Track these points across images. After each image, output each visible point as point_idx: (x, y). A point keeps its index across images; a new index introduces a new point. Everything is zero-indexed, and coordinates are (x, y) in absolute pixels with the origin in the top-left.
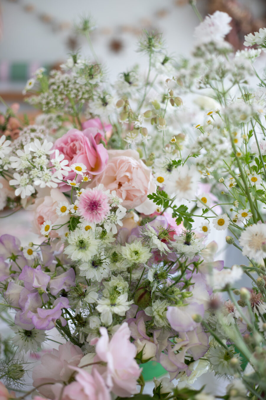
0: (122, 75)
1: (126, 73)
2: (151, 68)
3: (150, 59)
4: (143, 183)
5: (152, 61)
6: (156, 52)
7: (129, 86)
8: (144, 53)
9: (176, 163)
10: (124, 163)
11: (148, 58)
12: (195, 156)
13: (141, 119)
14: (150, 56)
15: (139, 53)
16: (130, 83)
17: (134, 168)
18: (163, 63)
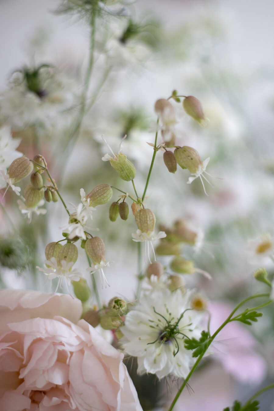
0: (21, 76)
1: (31, 69)
2: (96, 54)
3: (93, 33)
4: (100, 395)
5: (98, 37)
6: (110, 14)
7: (40, 105)
8: (75, 15)
9: (194, 344)
10: (45, 346)
11: (88, 29)
12: (249, 320)
13: (84, 214)
14: (92, 23)
15: (62, 17)
16: (40, 94)
17: (72, 353)
18: (123, 40)
